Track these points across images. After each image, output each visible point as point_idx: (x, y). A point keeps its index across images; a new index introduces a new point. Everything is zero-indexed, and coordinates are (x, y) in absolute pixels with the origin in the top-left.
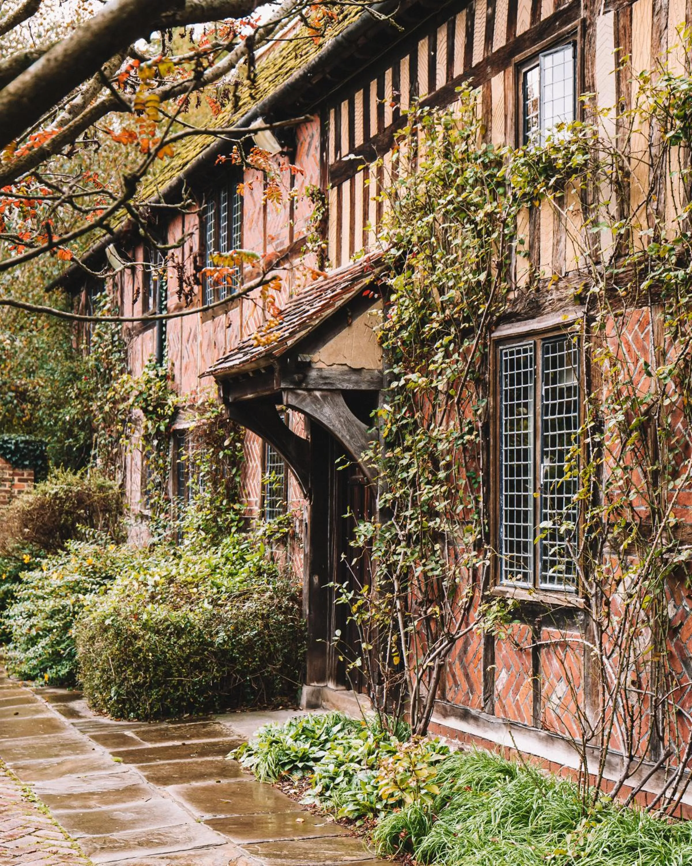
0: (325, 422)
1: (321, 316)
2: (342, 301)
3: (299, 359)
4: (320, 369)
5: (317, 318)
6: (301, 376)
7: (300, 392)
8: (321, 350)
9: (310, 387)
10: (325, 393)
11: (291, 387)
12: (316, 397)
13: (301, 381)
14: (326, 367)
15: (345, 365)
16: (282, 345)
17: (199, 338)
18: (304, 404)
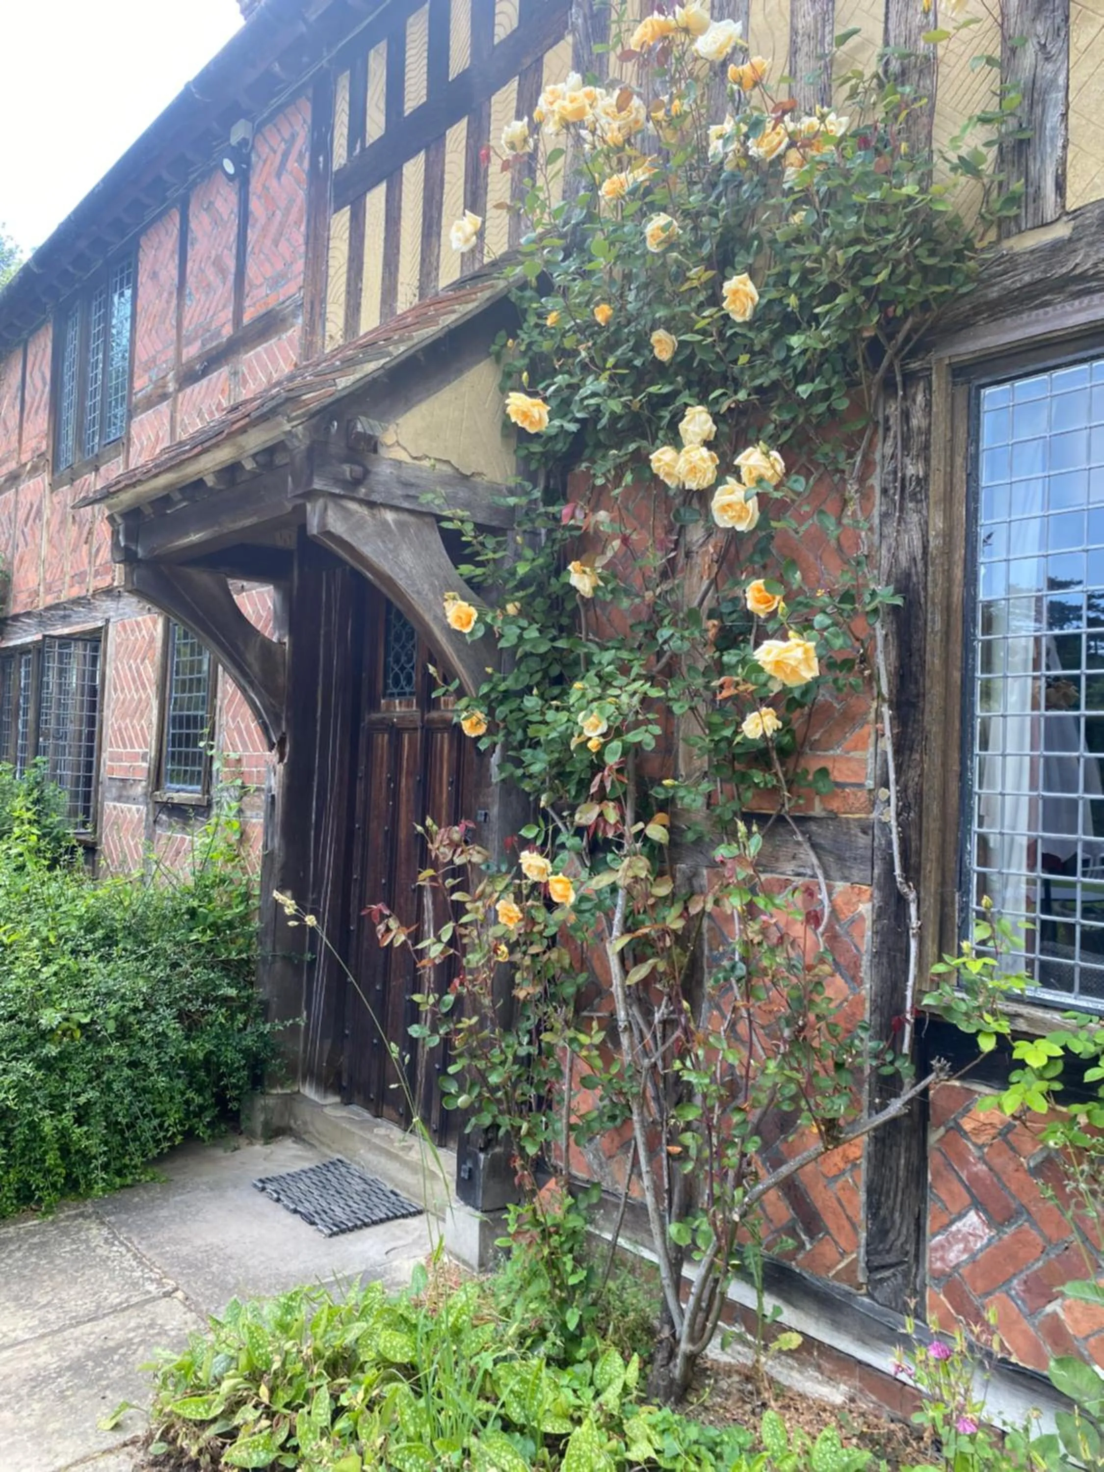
0: (402, 583)
1: (410, 338)
2: (454, 317)
3: (359, 428)
4: (399, 463)
5: (401, 340)
6: (358, 469)
7: (353, 506)
8: (400, 421)
9: (375, 497)
10: (405, 517)
11: (337, 491)
12: (385, 523)
13: (357, 482)
14: (408, 460)
15: (447, 462)
16: (323, 384)
17: (46, 513)
18: (360, 534)
